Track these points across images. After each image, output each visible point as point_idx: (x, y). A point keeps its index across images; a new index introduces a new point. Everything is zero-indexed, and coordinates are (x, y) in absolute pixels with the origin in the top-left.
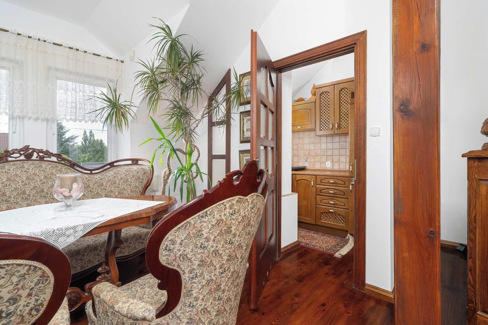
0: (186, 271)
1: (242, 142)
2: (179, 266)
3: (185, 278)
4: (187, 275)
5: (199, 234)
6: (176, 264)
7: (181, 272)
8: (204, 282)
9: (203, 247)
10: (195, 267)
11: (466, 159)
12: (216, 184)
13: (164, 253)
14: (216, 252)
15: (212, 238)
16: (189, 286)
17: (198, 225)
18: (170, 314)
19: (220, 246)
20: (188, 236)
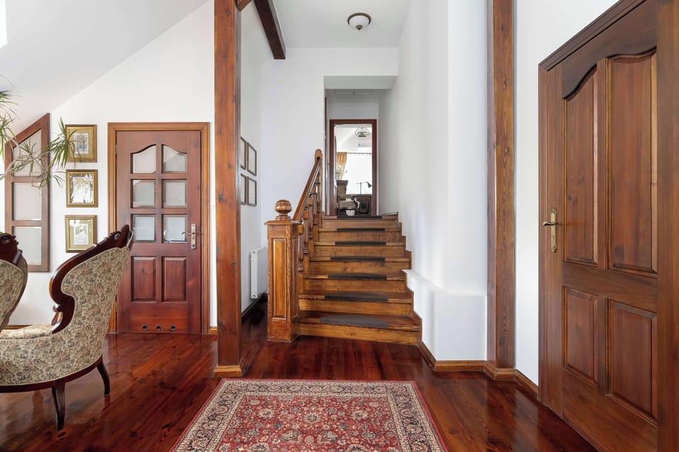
0: (79, 297)
1: (68, 206)
2: (74, 294)
3: (77, 303)
4: (79, 300)
5: (90, 272)
6: (72, 292)
7: (75, 299)
8: (90, 306)
9: (92, 281)
10: (85, 295)
11: (266, 226)
12: (103, 240)
13: (65, 285)
14: (100, 285)
15: (99, 274)
16: (79, 308)
17: (91, 266)
18: (63, 331)
19: (103, 281)
20: (83, 274)
